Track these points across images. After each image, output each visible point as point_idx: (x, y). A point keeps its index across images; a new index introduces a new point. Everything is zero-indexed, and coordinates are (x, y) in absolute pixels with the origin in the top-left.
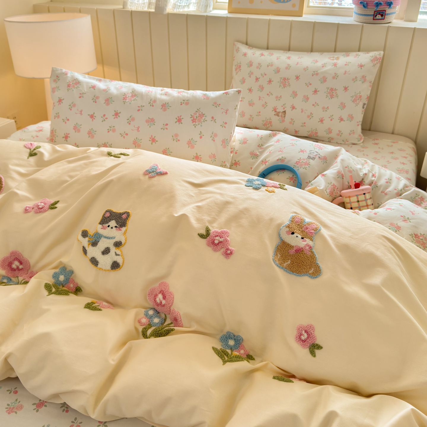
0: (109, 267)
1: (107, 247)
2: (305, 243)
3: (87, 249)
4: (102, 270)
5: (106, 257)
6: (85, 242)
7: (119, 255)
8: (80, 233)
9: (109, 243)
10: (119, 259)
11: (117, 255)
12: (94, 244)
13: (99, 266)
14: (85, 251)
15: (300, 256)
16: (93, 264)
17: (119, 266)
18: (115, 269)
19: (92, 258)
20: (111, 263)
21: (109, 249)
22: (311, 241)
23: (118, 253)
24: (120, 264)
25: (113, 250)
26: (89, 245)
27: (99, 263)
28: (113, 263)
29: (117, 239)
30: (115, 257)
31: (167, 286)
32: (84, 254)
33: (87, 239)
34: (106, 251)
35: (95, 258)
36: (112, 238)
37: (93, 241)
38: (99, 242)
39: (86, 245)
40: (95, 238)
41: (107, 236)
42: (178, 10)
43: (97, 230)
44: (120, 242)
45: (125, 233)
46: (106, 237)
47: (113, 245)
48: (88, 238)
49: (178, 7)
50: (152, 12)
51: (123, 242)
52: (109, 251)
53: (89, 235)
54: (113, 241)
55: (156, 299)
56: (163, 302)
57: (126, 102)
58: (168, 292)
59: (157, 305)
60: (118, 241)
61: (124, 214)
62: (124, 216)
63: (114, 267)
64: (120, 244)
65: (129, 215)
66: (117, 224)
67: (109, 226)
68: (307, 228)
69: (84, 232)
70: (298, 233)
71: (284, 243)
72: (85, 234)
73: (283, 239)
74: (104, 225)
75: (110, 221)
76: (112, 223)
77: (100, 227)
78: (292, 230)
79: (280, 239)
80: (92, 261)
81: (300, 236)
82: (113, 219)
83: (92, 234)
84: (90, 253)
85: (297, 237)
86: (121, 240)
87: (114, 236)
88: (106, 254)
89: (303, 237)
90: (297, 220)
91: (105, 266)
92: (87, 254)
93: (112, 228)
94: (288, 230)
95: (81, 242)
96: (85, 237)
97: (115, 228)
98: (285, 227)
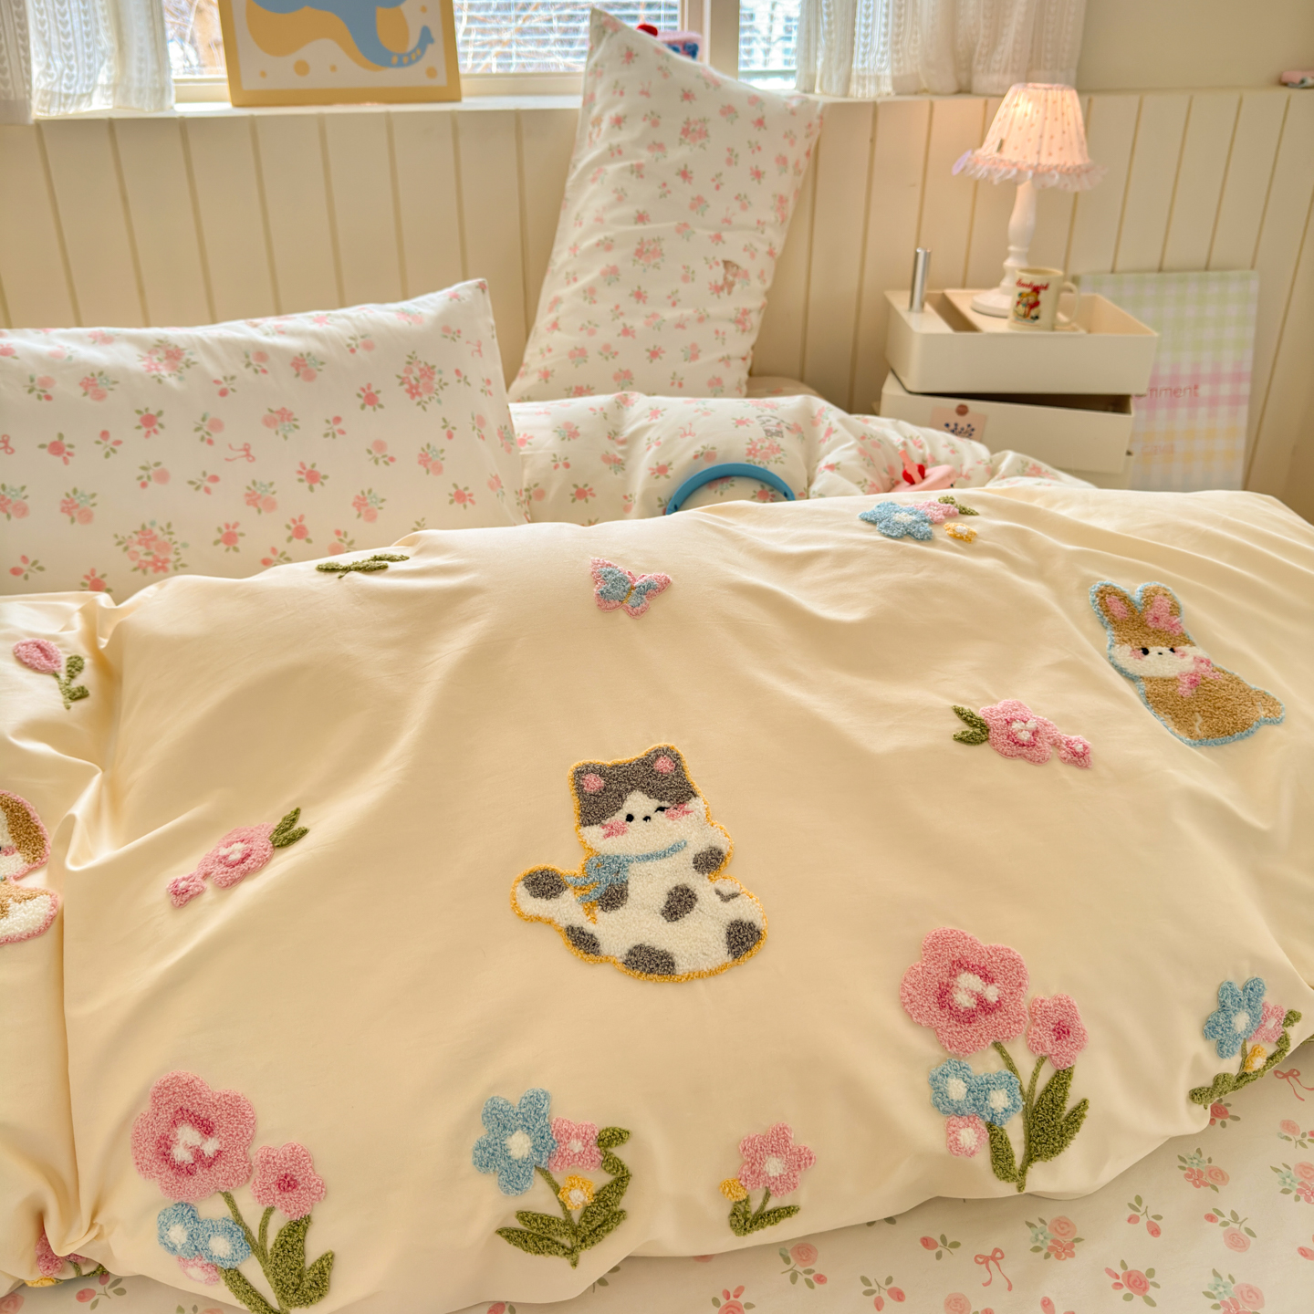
0: (720, 952)
1: (676, 888)
2: (1189, 659)
3: (589, 927)
4: (700, 975)
5: (689, 921)
6: (568, 908)
7: (734, 896)
8: (522, 892)
9: (679, 871)
10: (745, 910)
11: (726, 898)
12: (613, 898)
13: (682, 966)
14: (583, 942)
15: (1210, 691)
16: (651, 971)
17: (759, 933)
18: (748, 949)
19: (631, 953)
20: (723, 935)
21: (688, 890)
22: (1194, 648)
23: (727, 888)
24: (759, 924)
25: (703, 887)
26: (592, 911)
27: (675, 958)
28: (729, 933)
29: (698, 845)
30: (726, 905)
31: (965, 938)
32: (585, 956)
33: (568, 897)
34: (679, 903)
35: (647, 944)
36: (671, 849)
37: (602, 890)
38: (626, 884)
39: (578, 917)
40: (602, 879)
41: (648, 850)
42: (62, 109)
43: (593, 846)
44: (714, 849)
45: (710, 815)
46: (648, 858)
47: (693, 869)
48: (570, 888)
49: (63, 100)
51: (725, 848)
52: (690, 898)
53: (568, 880)
54: (685, 859)
55: (952, 1000)
56: (992, 994)
57: (163, 376)
58: (988, 953)
59: (968, 1017)
60: (704, 850)
61: (658, 757)
62: (663, 765)
63: (743, 943)
64: (717, 859)
65: (677, 755)
66: (661, 799)
67: (630, 818)
68: (1156, 619)
69: (537, 879)
70: (1154, 644)
71: (1150, 680)
72: (545, 884)
73: (1142, 674)
74: (607, 822)
75: (621, 797)
76: (638, 802)
77: (594, 833)
78: (1136, 645)
79: (1132, 679)
80: (639, 964)
81: (1165, 650)
82: (629, 787)
83: (578, 872)
84: (613, 936)
85: (1160, 654)
86: (714, 844)
87: (676, 838)
88: (688, 912)
89: (1170, 646)
90: (1118, 608)
91: (705, 954)
92: (601, 948)
93: (647, 818)
94: (1131, 649)
95: (551, 916)
96: (555, 894)
97: (662, 815)
98: (1118, 646)
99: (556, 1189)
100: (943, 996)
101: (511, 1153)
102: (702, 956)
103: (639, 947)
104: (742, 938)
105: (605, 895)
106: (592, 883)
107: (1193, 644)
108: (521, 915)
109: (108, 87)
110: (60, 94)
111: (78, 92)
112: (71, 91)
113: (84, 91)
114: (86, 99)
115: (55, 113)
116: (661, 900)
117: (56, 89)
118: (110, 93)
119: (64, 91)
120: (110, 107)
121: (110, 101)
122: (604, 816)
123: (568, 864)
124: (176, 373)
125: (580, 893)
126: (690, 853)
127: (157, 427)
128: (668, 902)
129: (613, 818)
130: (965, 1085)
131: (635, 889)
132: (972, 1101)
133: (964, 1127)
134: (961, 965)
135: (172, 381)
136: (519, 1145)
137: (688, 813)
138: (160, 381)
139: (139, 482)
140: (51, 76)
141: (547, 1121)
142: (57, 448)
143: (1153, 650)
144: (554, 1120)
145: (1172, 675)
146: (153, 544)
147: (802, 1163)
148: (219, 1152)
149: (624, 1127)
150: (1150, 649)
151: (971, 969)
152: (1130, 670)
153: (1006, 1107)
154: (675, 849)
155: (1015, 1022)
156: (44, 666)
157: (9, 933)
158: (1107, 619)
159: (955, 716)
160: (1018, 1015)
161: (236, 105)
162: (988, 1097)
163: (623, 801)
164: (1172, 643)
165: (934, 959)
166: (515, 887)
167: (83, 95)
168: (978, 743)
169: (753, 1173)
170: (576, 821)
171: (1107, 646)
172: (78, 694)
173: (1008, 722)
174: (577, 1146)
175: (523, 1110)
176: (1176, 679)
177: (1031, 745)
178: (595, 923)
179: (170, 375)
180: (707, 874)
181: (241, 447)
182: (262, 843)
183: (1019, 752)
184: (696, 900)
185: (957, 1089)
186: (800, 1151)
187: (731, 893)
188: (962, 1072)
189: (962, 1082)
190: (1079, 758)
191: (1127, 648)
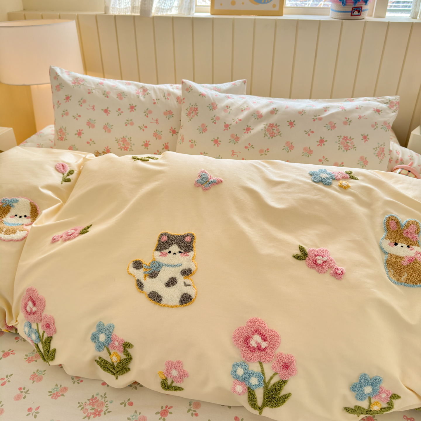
0: (177, 302)
1: (172, 278)
2: (414, 251)
3: (143, 281)
4: (168, 306)
5: (172, 289)
6: (140, 274)
7: (189, 285)
8: (131, 265)
9: (176, 273)
10: (190, 291)
11: (186, 285)
12: (153, 275)
13: (164, 302)
14: (140, 285)
15: (416, 266)
16: (154, 300)
17: (191, 299)
18: (186, 303)
19: (151, 293)
20: (180, 297)
21: (176, 279)
22: (419, 248)
23: (188, 282)
24: (193, 296)
25: (181, 280)
26: (146, 277)
27: (162, 298)
28: (182, 296)
29: (185, 266)
30: (185, 287)
31: (263, 323)
32: (138, 289)
33: (142, 270)
34: (171, 282)
35: (156, 292)
36: (177, 265)
37: (151, 272)
38: (159, 272)
39: (141, 277)
40: (153, 268)
41: (170, 264)
42: (162, 13)
43: (155, 258)
44: (190, 269)
45: (194, 258)
46: (169, 266)
47: (180, 273)
48: (143, 268)
49: (162, 10)
50: (137, 16)
51: (193, 270)
52: (175, 281)
53: (144, 265)
54: (179, 269)
55: (249, 342)
56: (264, 345)
57: (140, 96)
58: (268, 331)
59: (253, 350)
60: (186, 269)
61: (187, 236)
62: (188, 239)
63: (185, 301)
64: (189, 272)
65: (194, 237)
66: (181, 249)
67: (170, 252)
68: (408, 233)
69: (136, 263)
70: (402, 242)
71: (391, 255)
72: (138, 265)
73: (389, 252)
74: (162, 251)
75: (170, 245)
76: (174, 248)
77: (158, 253)
78: (393, 241)
79: (385, 252)
80: (152, 297)
81: (405, 246)
82: (174, 243)
83: (148, 264)
84: (148, 286)
85: (402, 247)
86: (190, 268)
87: (180, 262)
88: (172, 286)
89: (408, 245)
90: (393, 226)
91: (172, 300)
92: (143, 289)
93: (175, 254)
94: (390, 242)
95: (135, 275)
96: (138, 269)
97: (179, 254)
98: (385, 239)
99: (110, 354)
100: (247, 340)
101: (99, 339)
102: (170, 300)
103: (154, 292)
104: (186, 299)
105: (152, 273)
106: (149, 268)
107: (419, 246)
108: (128, 272)
109: (177, 7)
110: (161, 8)
111: (167, 8)
112: (165, 8)
113: (169, 8)
114: (169, 10)
115: (160, 14)
116: (166, 280)
117: (161, 7)
118: (177, 9)
119: (163, 7)
120: (177, 13)
121: (177, 11)
122: (162, 250)
123: (146, 261)
124: (144, 96)
125: (145, 270)
126: (181, 268)
127: (134, 110)
128: (168, 281)
129: (165, 251)
130: (243, 371)
131: (161, 274)
132: (244, 377)
133: (239, 385)
134: (256, 332)
135: (142, 98)
136: (102, 338)
137: (187, 255)
138: (138, 97)
139: (125, 124)
140: (160, 3)
141: (111, 333)
142: (106, 111)
143: (399, 245)
144: (113, 334)
145: (402, 255)
146: (125, 142)
147: (183, 375)
148: (35, 312)
149: (132, 343)
150: (399, 244)
151: (260, 334)
152: (385, 250)
153: (256, 384)
154: (177, 266)
155: (268, 357)
156: (61, 171)
157: (13, 238)
158: (386, 228)
159: (298, 248)
160: (270, 355)
161: (212, 14)
162: (250, 378)
163: (170, 247)
164: (409, 244)
165: (248, 327)
166: (130, 263)
167: (168, 9)
168: (301, 260)
169: (167, 372)
170: (154, 248)
171: (381, 239)
172: (67, 180)
173: (316, 255)
174: (117, 344)
175: (106, 328)
176: (404, 257)
177: (320, 266)
178: (145, 281)
179: (142, 96)
180: (183, 276)
181: (156, 119)
182: (78, 232)
183: (314, 267)
184: (177, 283)
185: (240, 372)
186: (183, 371)
187: (188, 284)
188: (244, 366)
189: (243, 370)
190: (338, 275)
191: (388, 241)
